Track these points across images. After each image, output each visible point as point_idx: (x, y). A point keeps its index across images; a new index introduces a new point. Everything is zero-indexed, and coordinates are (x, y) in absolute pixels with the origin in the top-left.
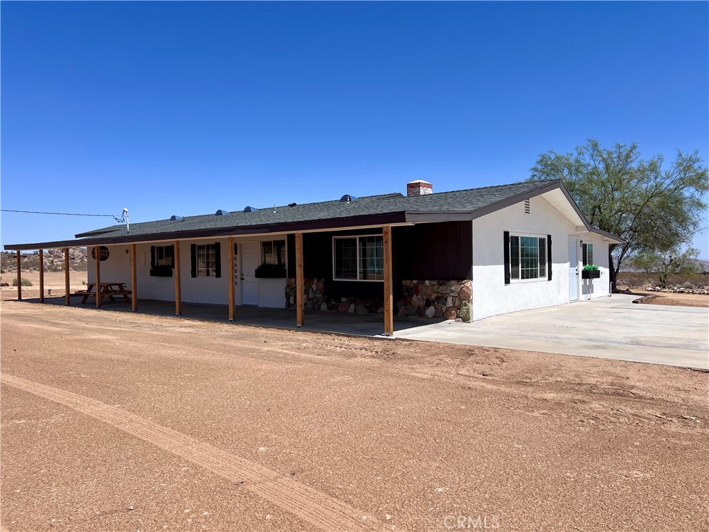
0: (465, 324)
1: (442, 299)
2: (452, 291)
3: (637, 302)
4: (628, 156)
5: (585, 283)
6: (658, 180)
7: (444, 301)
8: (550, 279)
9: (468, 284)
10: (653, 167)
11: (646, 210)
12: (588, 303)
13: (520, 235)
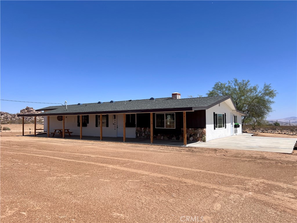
0: (204, 143)
1: (195, 134)
2: (199, 132)
3: (253, 136)
4: (246, 84)
5: (235, 129)
6: (257, 93)
7: (196, 135)
8: (226, 128)
9: (204, 129)
10: (255, 89)
11: (252, 104)
12: (236, 136)
13: (218, 113)
